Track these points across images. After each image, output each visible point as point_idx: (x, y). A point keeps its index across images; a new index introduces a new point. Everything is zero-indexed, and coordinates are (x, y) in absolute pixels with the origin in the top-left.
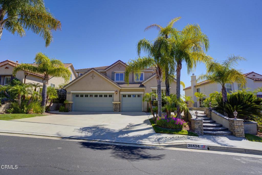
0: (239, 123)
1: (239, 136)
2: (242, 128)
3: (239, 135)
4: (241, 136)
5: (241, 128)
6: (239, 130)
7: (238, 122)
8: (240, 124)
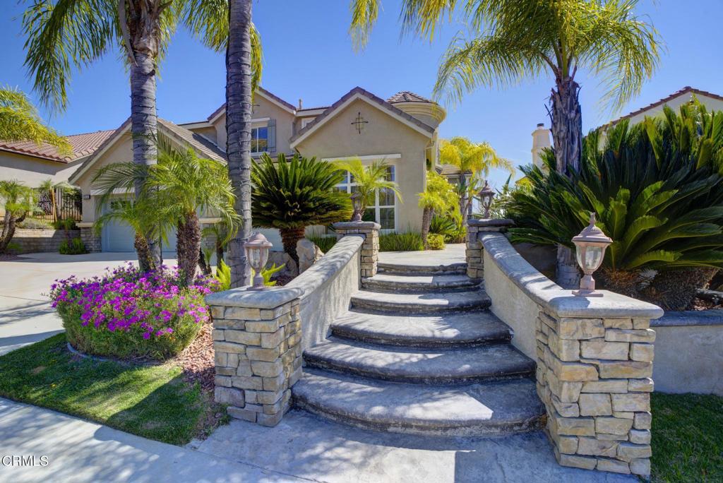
0: (611, 336)
1: (590, 464)
2: (635, 386)
3: (587, 447)
4: (605, 465)
5: (618, 386)
6: (601, 405)
7: (592, 330)
8: (614, 351)
